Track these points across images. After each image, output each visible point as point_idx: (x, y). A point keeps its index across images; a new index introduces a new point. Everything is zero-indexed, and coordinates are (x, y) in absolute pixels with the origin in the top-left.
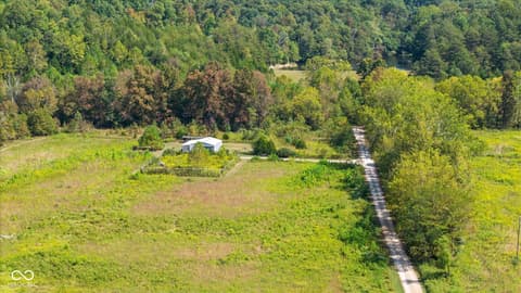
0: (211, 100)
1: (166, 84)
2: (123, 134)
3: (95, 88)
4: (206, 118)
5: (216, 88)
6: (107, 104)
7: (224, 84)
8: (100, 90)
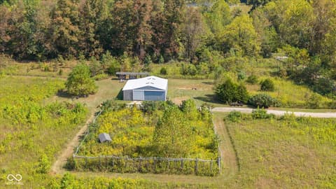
0: (142, 30)
1: (93, 14)
2: (47, 70)
3: (15, 18)
4: (136, 50)
5: (147, 18)
6: (28, 35)
7: (154, 13)
8: (21, 20)
